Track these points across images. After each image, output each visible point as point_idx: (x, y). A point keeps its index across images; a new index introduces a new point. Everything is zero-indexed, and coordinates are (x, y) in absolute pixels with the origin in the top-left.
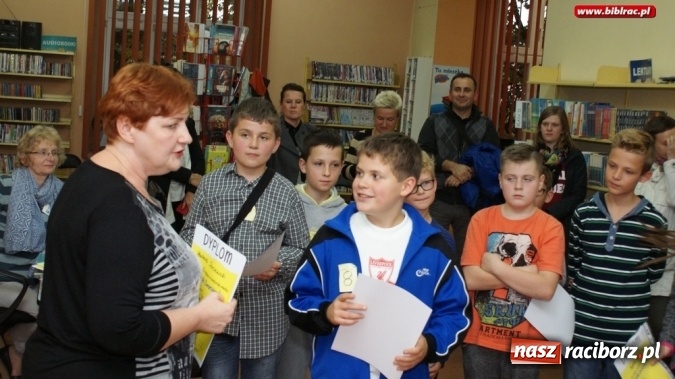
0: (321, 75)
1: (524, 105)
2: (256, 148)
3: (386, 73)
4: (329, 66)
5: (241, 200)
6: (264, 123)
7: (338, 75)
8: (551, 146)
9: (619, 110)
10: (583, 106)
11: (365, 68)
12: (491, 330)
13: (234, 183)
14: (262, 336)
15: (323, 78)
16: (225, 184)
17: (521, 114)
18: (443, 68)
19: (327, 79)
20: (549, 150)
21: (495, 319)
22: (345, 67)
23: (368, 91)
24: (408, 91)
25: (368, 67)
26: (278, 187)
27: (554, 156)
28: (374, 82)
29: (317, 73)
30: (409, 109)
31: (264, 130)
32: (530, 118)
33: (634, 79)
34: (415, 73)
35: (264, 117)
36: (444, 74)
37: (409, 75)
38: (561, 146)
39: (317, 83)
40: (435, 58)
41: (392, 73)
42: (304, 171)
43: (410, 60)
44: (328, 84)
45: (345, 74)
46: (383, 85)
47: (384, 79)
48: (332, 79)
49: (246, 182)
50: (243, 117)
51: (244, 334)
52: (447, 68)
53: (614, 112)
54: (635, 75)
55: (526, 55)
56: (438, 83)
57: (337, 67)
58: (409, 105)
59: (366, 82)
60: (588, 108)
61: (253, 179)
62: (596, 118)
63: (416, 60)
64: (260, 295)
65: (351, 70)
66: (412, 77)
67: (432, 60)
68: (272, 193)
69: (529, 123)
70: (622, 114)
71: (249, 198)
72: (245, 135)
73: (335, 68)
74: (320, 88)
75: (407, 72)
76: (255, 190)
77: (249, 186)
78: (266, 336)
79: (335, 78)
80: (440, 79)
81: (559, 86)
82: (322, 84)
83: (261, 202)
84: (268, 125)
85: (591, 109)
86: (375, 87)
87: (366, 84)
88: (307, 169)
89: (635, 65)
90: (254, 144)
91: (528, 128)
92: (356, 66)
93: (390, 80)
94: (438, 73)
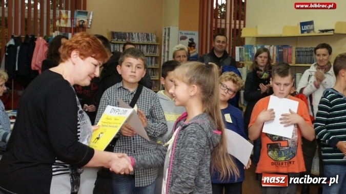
0: (116, 39)
1: (240, 49)
2: (135, 72)
3: (151, 36)
4: (121, 33)
5: (128, 101)
6: (139, 59)
7: (125, 39)
8: (262, 69)
9: (297, 48)
10: (275, 47)
11: (140, 34)
12: (284, 164)
13: (123, 93)
14: (146, 174)
15: (117, 41)
16: (119, 94)
17: (238, 53)
18: (184, 32)
19: (120, 41)
20: (261, 71)
21: (285, 157)
22: (129, 34)
23: (142, 46)
24: (165, 46)
25: (142, 33)
26: (147, 93)
27: (265, 74)
28: (146, 42)
29: (114, 38)
30: (166, 56)
31: (139, 63)
32: (244, 56)
33: (302, 32)
34: (169, 35)
35: (139, 56)
36: (185, 35)
37: (165, 37)
38: (267, 68)
39: (114, 43)
40: (179, 27)
41: (155, 36)
42: (163, 83)
43: (165, 29)
44: (120, 44)
45: (129, 38)
46: (151, 43)
47: (150, 39)
48: (122, 41)
49: (129, 92)
50: (127, 56)
51: (137, 173)
52: (186, 32)
53: (294, 50)
54: (303, 29)
55: (226, 24)
56: (182, 41)
57: (125, 34)
58: (166, 53)
59: (141, 42)
60: (278, 48)
61: (133, 90)
62: (284, 53)
63: (169, 29)
64: (144, 151)
65: (132, 35)
66: (167, 38)
67: (177, 28)
68: (144, 97)
69: (243, 58)
70: (298, 50)
71: (132, 100)
72: (129, 66)
73: (124, 34)
74: (116, 46)
75: (163, 35)
76: (135, 95)
77: (132, 94)
78: (148, 174)
79: (124, 40)
80: (183, 38)
81: (257, 38)
82: (117, 43)
83: (139, 101)
84: (141, 61)
85: (281, 49)
86: (146, 44)
87: (141, 43)
88: (165, 82)
89: (303, 24)
90: (134, 70)
91: (243, 61)
92: (135, 33)
93: (154, 40)
94: (182, 35)
